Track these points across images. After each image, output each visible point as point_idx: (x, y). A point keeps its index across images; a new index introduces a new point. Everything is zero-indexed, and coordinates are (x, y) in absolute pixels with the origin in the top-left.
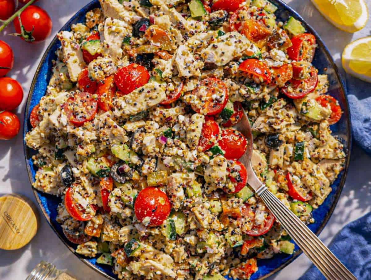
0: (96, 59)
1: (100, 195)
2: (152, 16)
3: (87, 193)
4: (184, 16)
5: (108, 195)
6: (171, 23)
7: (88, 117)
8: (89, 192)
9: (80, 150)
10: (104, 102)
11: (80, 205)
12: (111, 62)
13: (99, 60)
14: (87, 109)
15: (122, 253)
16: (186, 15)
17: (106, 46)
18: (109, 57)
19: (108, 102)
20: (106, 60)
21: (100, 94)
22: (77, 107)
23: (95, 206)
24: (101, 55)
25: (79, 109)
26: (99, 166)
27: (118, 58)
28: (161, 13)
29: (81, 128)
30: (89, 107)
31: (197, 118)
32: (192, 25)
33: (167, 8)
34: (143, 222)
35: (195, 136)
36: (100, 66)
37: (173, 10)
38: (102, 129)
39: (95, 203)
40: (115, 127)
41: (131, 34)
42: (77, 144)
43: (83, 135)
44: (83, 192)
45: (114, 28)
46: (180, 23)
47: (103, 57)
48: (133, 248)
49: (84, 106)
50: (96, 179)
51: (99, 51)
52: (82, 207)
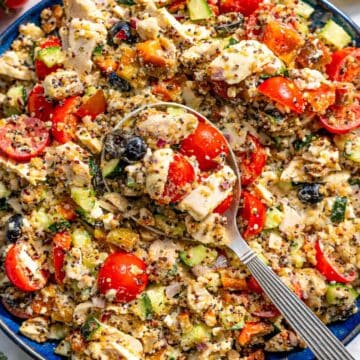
0: (55, 71)
1: (52, 256)
2: (134, 18)
3: (36, 254)
4: (178, 19)
5: (62, 257)
6: (159, 29)
7: (33, 151)
8: (39, 253)
9: (25, 197)
10: (62, 132)
11: (27, 269)
12: (76, 76)
13: (60, 73)
14: (34, 141)
15: (79, 336)
16: (183, 18)
17: (71, 55)
18: (74, 70)
19: (68, 131)
20: (70, 73)
21: (55, 120)
22: (20, 136)
23: (45, 272)
24: (62, 67)
25: (21, 140)
26: (52, 218)
27: (86, 72)
28: (146, 14)
29: (26, 165)
30: (37, 139)
31: (162, 155)
32: (189, 30)
33: (155, 8)
34: (107, 296)
35: (160, 180)
36: (60, 80)
37: (164, 11)
38: (58, 166)
39: (46, 268)
40: (77, 162)
41: (105, 42)
42: (21, 188)
43: (28, 174)
44: (32, 252)
45: (82, 33)
46: (172, 28)
47: (65, 69)
48: (91, 329)
49: (30, 136)
50: (49, 236)
51: (60, 61)
52: (29, 271)
